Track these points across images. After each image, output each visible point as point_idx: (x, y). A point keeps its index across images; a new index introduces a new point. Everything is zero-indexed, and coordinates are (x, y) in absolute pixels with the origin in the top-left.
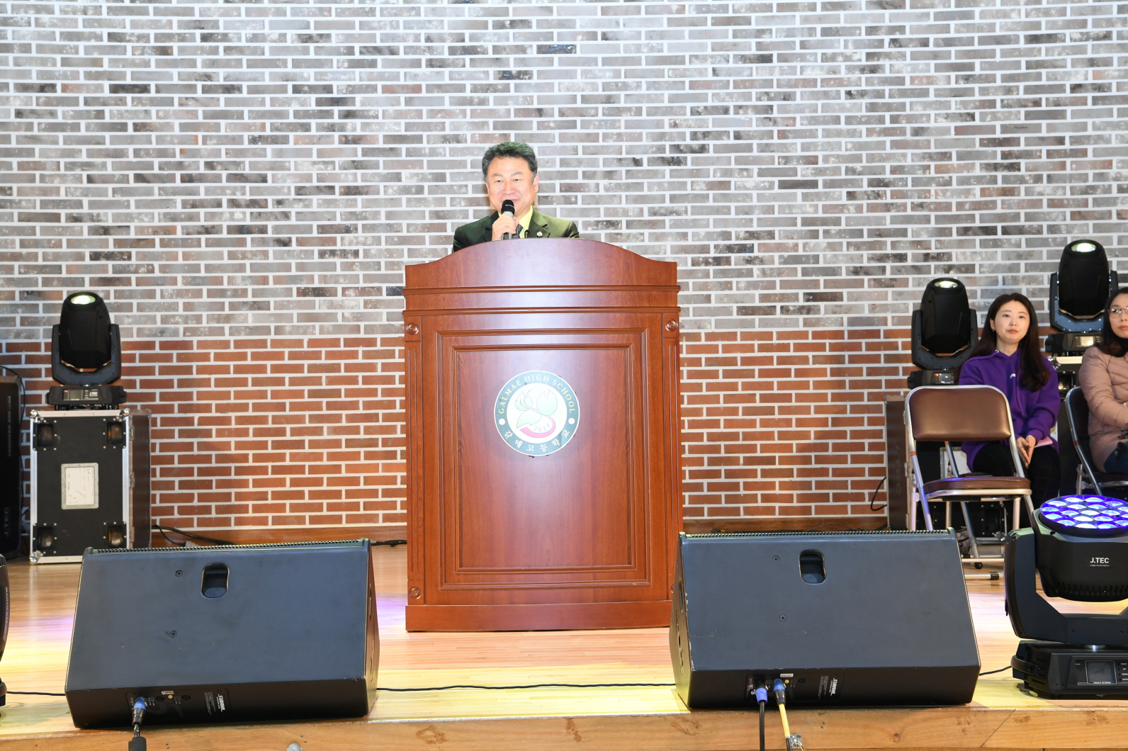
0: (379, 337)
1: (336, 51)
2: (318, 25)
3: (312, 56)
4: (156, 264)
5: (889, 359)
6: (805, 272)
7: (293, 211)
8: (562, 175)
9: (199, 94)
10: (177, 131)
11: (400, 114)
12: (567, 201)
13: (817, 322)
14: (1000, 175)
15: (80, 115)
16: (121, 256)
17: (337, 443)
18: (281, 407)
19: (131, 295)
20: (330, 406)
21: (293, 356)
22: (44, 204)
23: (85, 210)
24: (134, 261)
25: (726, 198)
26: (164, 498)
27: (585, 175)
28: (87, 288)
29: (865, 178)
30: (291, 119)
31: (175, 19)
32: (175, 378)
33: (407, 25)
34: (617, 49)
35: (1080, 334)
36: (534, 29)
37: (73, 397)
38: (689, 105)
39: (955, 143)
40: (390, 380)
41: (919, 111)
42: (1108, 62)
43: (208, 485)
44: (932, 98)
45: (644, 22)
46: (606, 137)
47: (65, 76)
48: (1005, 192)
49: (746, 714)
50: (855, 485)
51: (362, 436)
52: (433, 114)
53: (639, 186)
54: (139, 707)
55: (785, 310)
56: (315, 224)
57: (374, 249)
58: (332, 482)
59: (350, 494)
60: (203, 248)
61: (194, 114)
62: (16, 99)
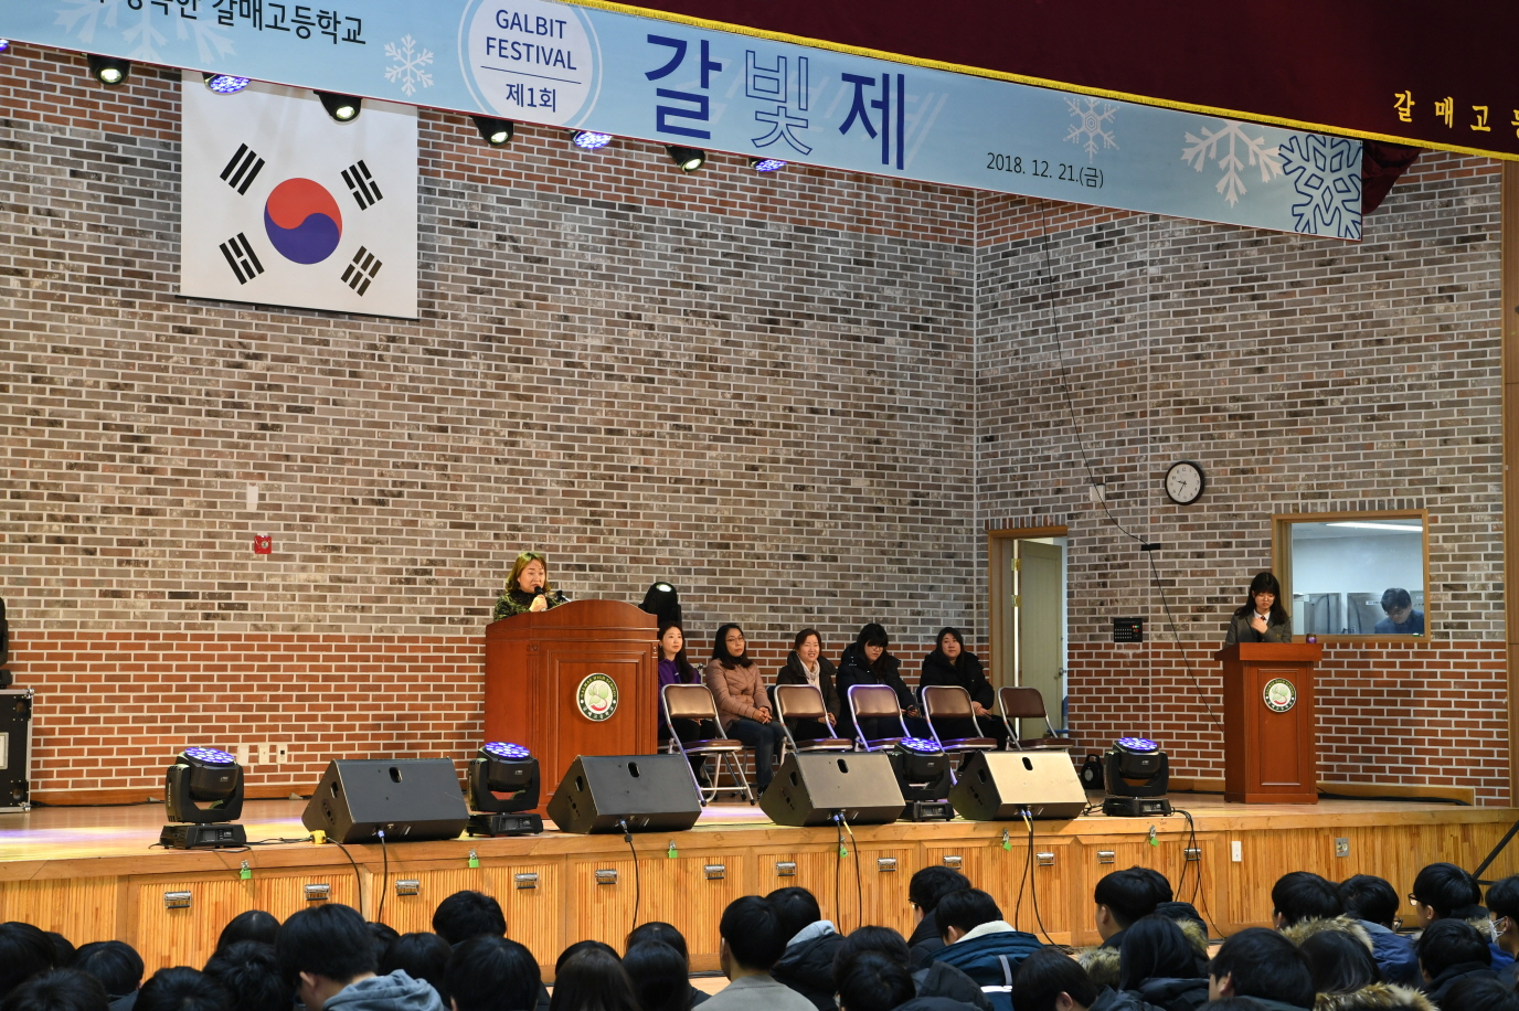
0: (161, 632)
1: (137, 398)
2: (124, 376)
3: (119, 401)
6: (466, 592)
7: (99, 526)
8: (301, 508)
9: (29, 426)
10: (9, 456)
11: (184, 453)
12: (305, 528)
14: (588, 527)
17: (125, 720)
18: (83, 689)
20: (122, 689)
21: (94, 646)
25: (415, 533)
27: (318, 509)
29: (506, 524)
30: (101, 451)
31: (12, 363)
33: (192, 382)
34: (342, 413)
36: (285, 393)
38: (391, 460)
39: (562, 502)
41: (540, 477)
42: (652, 453)
45: (363, 394)
46: (334, 480)
48: (591, 540)
51: (145, 714)
52: (209, 453)
53: (355, 520)
55: (452, 621)
56: (115, 538)
57: (160, 560)
58: (120, 752)
59: (134, 762)
60: (26, 554)
61: (24, 442)
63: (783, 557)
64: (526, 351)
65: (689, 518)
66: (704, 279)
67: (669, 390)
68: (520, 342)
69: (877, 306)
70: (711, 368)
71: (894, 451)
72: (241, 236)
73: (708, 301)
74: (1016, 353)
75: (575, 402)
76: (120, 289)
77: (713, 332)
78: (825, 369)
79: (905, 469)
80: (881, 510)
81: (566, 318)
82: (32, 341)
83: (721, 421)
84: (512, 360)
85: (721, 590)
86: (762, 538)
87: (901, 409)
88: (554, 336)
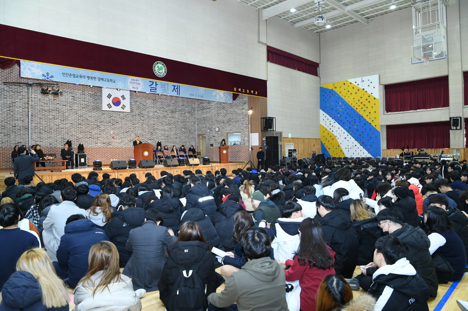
1: (98, 122)
2: (97, 119)
3: (96, 122)
7: (94, 136)
9: (86, 125)
10: (84, 128)
11: (104, 127)
12: (118, 136)
19: (82, 143)
21: (94, 149)
30: (94, 127)
31: (84, 118)
33: (105, 120)
34: (122, 123)
36: (115, 121)
38: (128, 128)
41: (145, 129)
42: (159, 127)
45: (124, 121)
46: (121, 130)
47: (74, 123)
52: (107, 127)
53: (124, 135)
57: (101, 139)
60: (86, 139)
62: (69, 125)
63: (174, 138)
65: (163, 134)
66: (164, 107)
67: (160, 120)
68: (143, 114)
69: (185, 110)
70: (165, 117)
71: (187, 126)
72: (109, 103)
73: (165, 110)
74: (200, 115)
75: (149, 121)
76: (96, 109)
77: (165, 113)
78: (179, 117)
79: (188, 128)
80: (186, 133)
81: (148, 112)
82: (86, 115)
83: (167, 123)
84: (142, 117)
86: (172, 136)
87: (188, 121)
88: (147, 114)
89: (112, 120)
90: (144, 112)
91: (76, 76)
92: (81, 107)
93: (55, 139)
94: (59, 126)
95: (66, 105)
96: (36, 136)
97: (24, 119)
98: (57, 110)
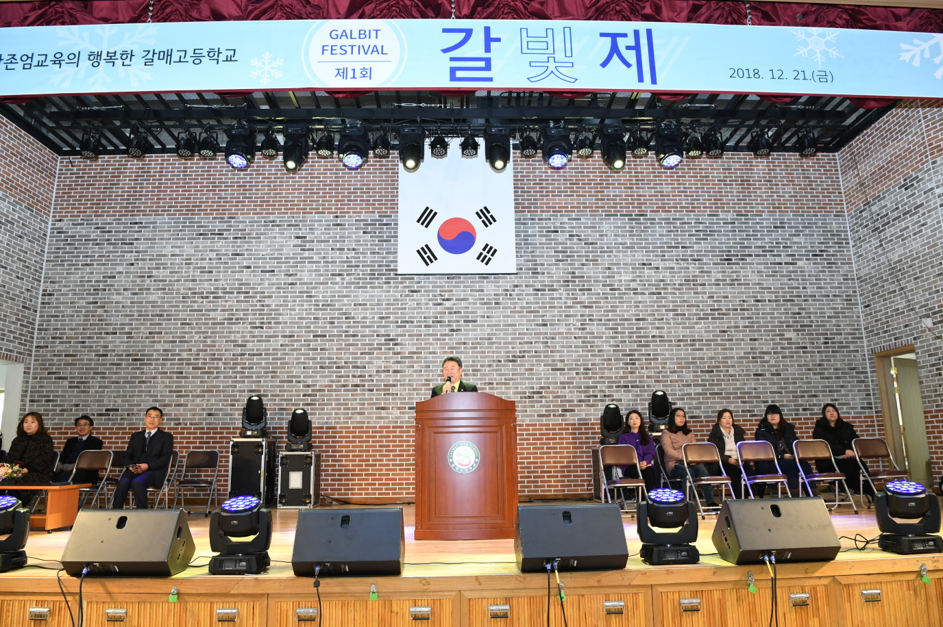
0: (405, 425)
1: (392, 322)
2: (386, 313)
3: (384, 324)
4: (325, 398)
5: (593, 433)
6: (561, 401)
7: (375, 379)
8: (472, 366)
10: (335, 351)
11: (414, 344)
12: (474, 375)
13: (566, 420)
14: (629, 366)
15: (302, 345)
16: (314, 395)
17: (388, 465)
18: (369, 451)
19: (316, 409)
20: (386, 451)
21: (373, 432)
22: (288, 377)
23: (302, 379)
24: (318, 397)
25: (532, 374)
26: (325, 485)
27: (481, 366)
28: (301, 407)
29: (582, 367)
30: (375, 346)
31: (336, 312)
32: (331, 440)
33: (417, 313)
34: (492, 321)
35: (659, 424)
36: (463, 314)
37: (294, 447)
38: (518, 341)
39: (613, 355)
40: (409, 441)
41: (600, 344)
42: (663, 328)
43: (341, 480)
44: (604, 339)
45: (502, 312)
46: (488, 352)
47: (298, 332)
48: (631, 373)
49: (543, 574)
50: (581, 481)
51: (398, 462)
52: (426, 344)
53: (501, 370)
54: (317, 569)
55: (554, 415)
56: (382, 383)
57: (404, 393)
58: (386, 480)
59: (393, 484)
60: (342, 392)
61: (341, 345)
62: (281, 341)
63: (746, 375)
64: (588, 285)
65: (688, 359)
66: (686, 243)
67: (670, 297)
68: (585, 281)
69: (790, 247)
70: (694, 285)
71: (810, 317)
72: (427, 246)
73: (689, 253)
74: (874, 259)
75: (617, 307)
76: (384, 277)
77: (693, 268)
78: (763, 280)
79: (818, 326)
80: (806, 348)
81: (609, 268)
82: (345, 302)
83: (702, 310)
84: (580, 290)
85: (710, 394)
86: (733, 366)
87: (811, 296)
88: (603, 277)
89: (450, 313)
90: (589, 271)
91: (35, 63)
92: (328, 271)
93: (229, 396)
94: (245, 346)
95: (273, 271)
96: (166, 387)
97: (132, 329)
98: (244, 291)
